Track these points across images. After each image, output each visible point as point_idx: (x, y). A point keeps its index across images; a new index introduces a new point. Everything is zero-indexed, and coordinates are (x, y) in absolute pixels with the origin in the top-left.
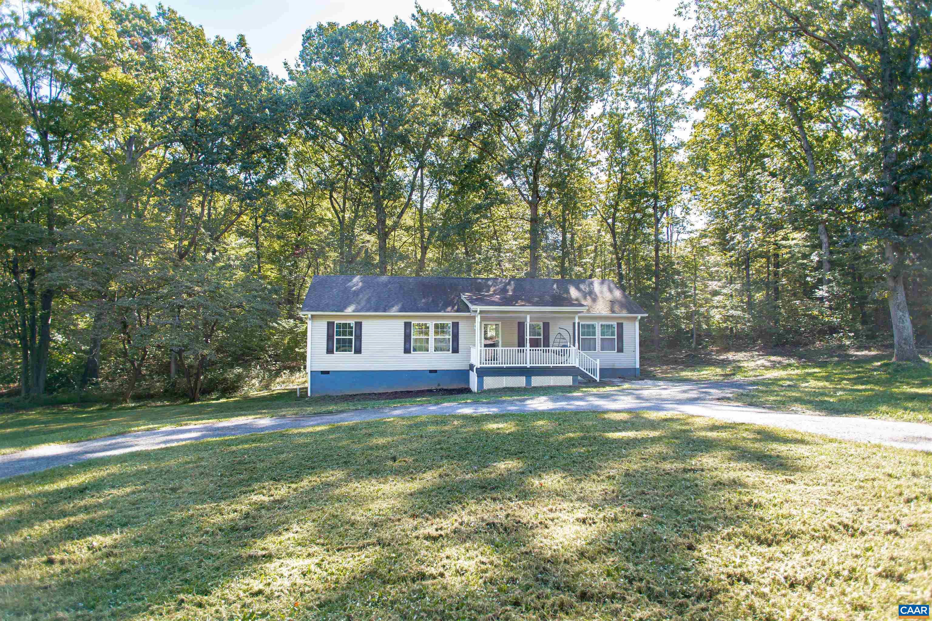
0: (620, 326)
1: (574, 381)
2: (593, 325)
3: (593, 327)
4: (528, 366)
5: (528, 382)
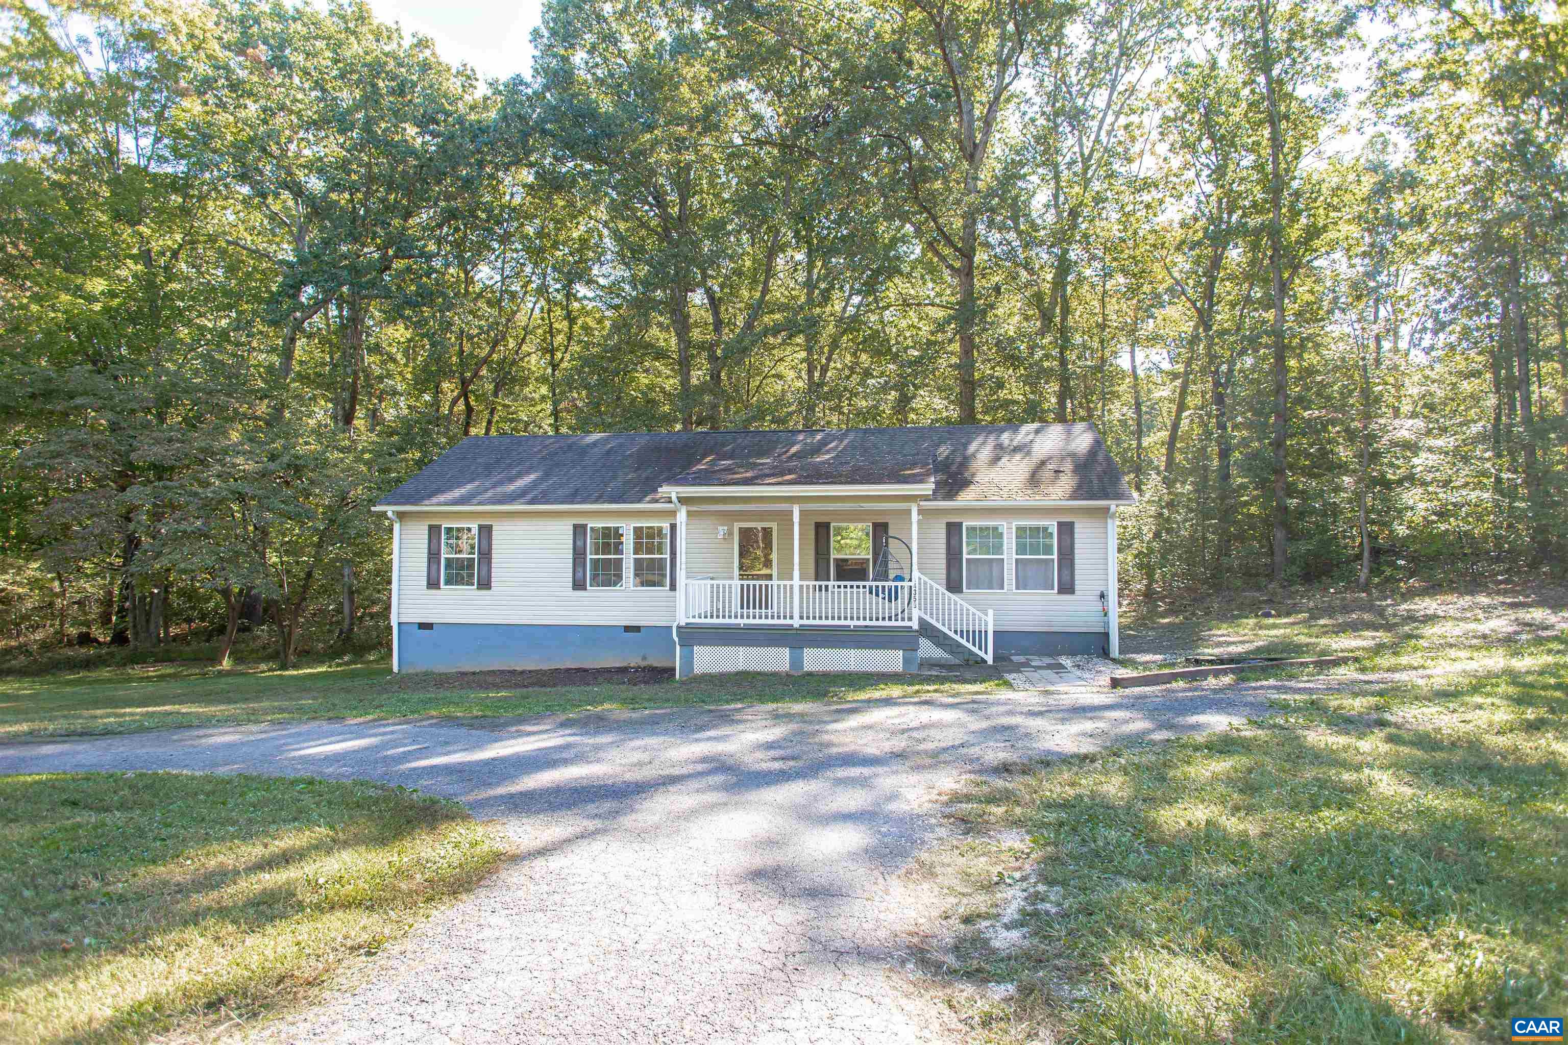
0: (1067, 529)
1: (906, 661)
2: (995, 529)
3: (996, 533)
4: (796, 623)
5: (796, 662)
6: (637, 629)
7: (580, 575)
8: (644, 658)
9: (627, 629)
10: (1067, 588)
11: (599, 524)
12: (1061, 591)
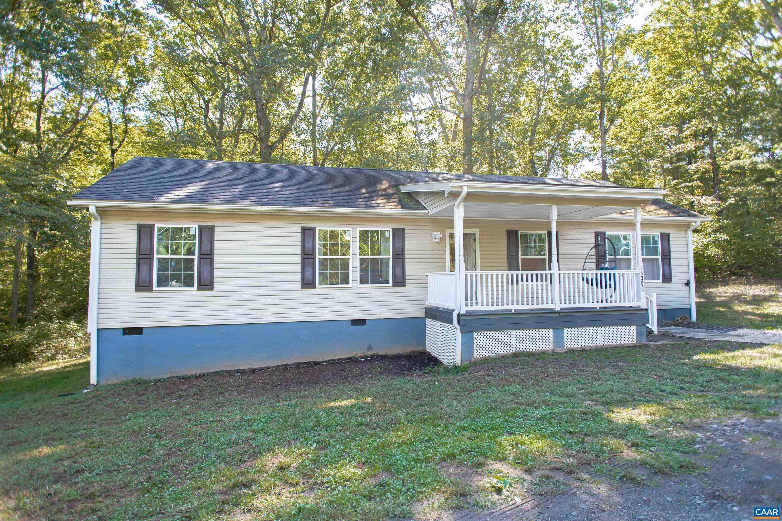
6: (362, 322)
7: (308, 274)
8: (370, 348)
9: (355, 322)
10: (667, 279)
11: (328, 228)
12: (664, 281)
